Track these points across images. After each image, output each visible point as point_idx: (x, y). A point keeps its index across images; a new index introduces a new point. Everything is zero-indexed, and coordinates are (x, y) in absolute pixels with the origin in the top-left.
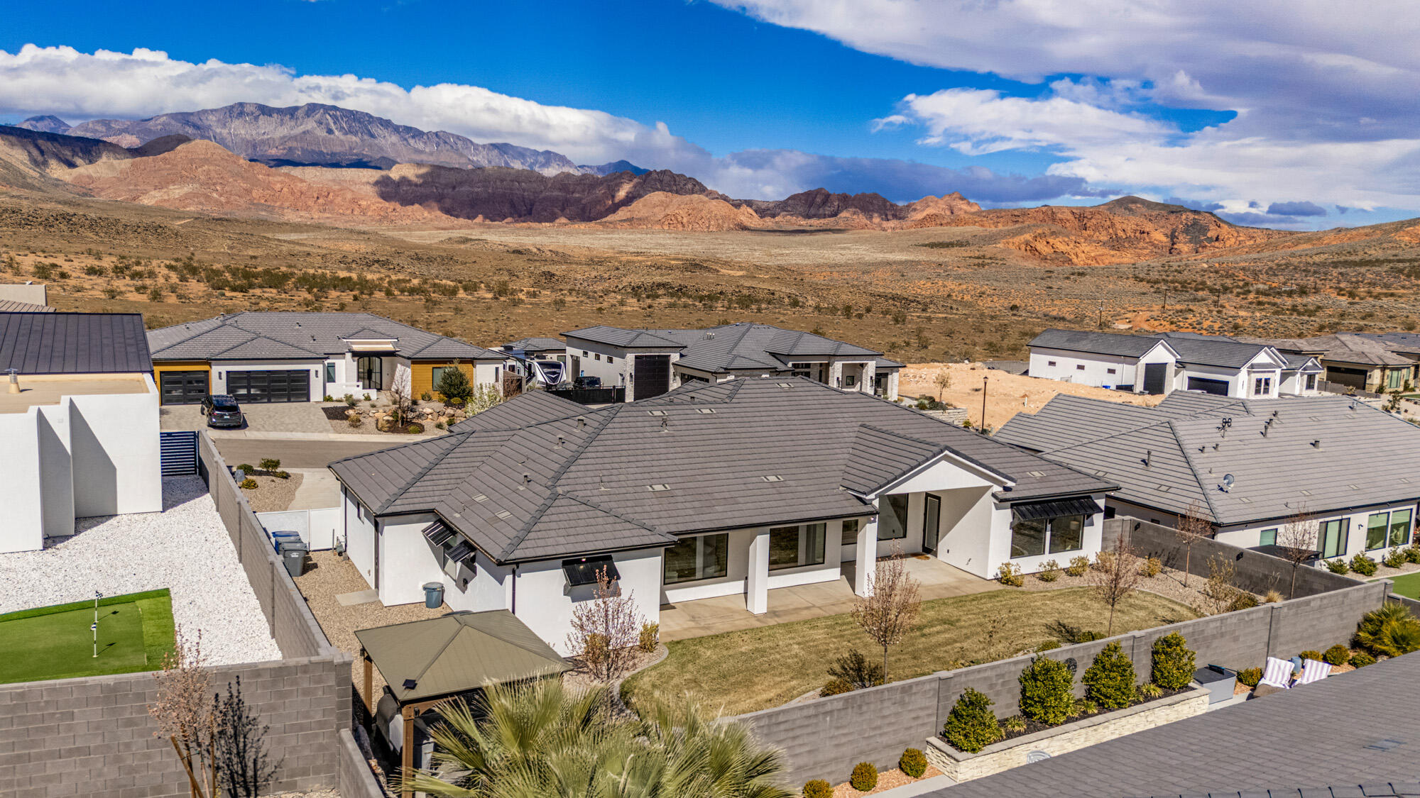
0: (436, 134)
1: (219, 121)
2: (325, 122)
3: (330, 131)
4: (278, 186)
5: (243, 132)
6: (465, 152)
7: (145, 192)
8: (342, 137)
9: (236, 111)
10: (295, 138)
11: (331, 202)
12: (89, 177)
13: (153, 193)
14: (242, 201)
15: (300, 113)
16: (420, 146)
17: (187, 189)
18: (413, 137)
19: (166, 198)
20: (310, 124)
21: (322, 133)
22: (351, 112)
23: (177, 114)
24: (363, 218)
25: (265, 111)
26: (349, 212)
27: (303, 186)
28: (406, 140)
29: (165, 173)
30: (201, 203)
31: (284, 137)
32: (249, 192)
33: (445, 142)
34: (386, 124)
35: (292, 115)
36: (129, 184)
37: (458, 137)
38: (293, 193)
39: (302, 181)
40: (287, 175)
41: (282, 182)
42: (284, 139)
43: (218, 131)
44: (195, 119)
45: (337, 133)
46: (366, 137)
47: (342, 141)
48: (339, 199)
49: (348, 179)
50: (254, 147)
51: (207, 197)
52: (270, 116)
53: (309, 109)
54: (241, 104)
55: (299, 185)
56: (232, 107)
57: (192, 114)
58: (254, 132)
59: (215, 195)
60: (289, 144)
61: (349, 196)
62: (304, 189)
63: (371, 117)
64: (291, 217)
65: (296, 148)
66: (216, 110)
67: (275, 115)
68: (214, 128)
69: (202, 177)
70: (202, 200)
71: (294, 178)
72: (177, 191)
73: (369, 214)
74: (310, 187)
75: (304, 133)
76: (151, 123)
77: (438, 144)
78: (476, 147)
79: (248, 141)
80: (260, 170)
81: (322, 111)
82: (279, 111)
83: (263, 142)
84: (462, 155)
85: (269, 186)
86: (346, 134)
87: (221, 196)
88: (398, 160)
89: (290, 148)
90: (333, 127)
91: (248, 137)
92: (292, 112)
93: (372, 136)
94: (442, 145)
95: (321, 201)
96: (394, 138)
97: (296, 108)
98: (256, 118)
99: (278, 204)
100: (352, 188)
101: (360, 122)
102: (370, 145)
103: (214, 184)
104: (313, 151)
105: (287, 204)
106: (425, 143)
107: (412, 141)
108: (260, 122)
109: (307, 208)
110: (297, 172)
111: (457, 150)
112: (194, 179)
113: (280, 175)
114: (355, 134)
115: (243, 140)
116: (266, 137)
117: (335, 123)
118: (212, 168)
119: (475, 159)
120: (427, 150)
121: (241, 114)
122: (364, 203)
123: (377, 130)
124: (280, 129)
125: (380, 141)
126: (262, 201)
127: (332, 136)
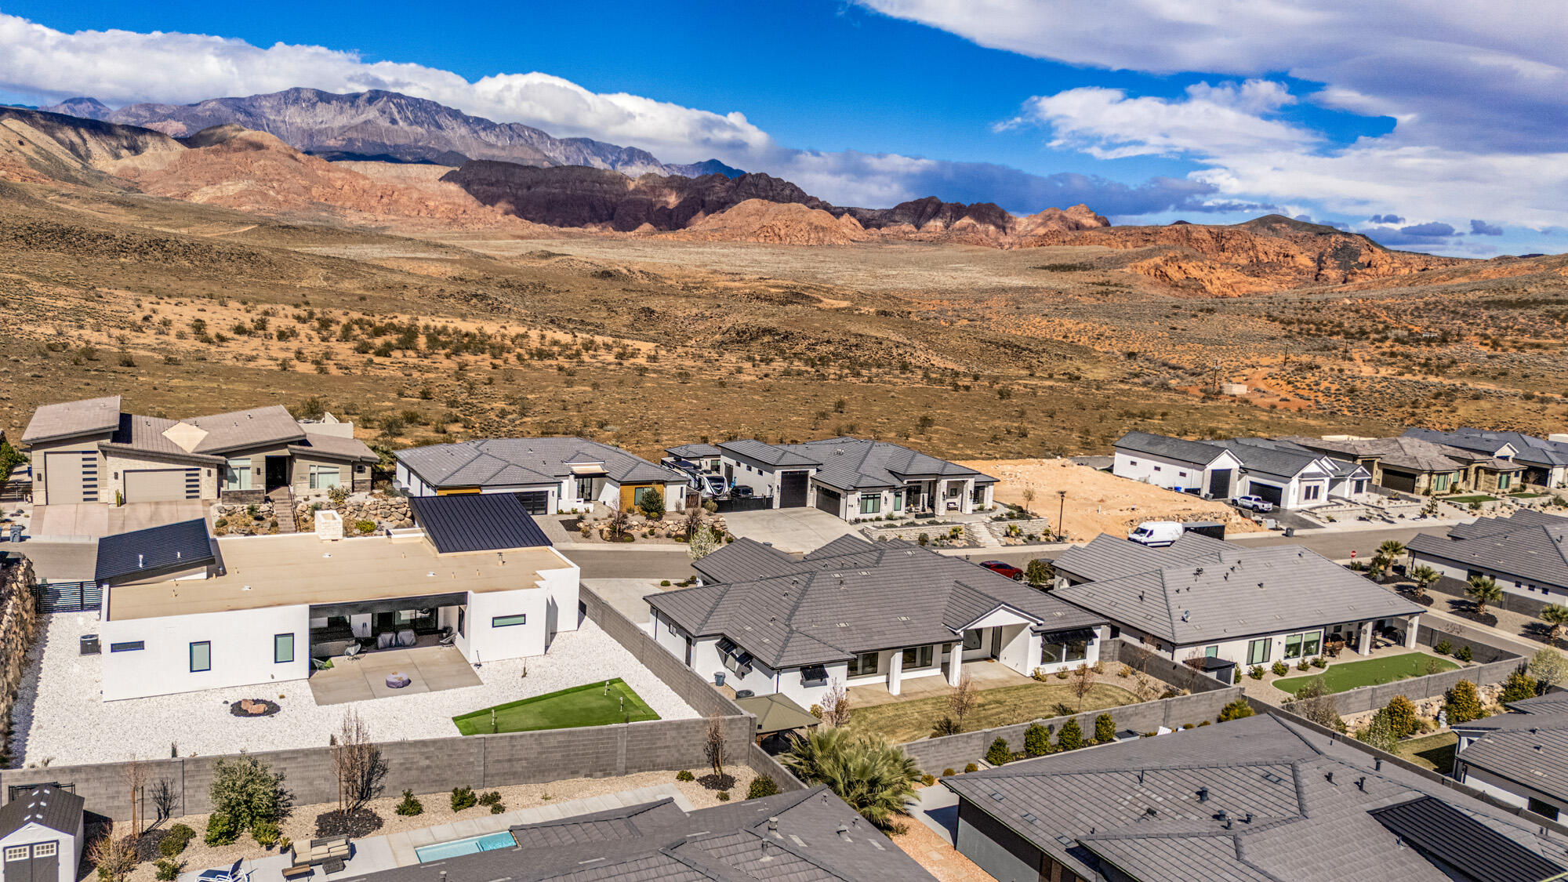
0: (510, 126)
1: (273, 107)
2: (388, 111)
3: (394, 121)
4: (339, 184)
5: (299, 120)
6: (541, 147)
7: (196, 188)
8: (407, 128)
9: (292, 97)
10: (355, 128)
11: (396, 201)
12: (135, 169)
13: (205, 189)
14: (300, 200)
15: (361, 102)
16: (492, 139)
17: (242, 185)
18: (484, 129)
19: (219, 194)
20: (372, 113)
21: (384, 123)
22: (417, 100)
23: (227, 99)
24: (431, 221)
25: (324, 97)
26: (416, 213)
27: (366, 184)
28: (476, 132)
29: (218, 167)
30: (257, 202)
31: (344, 127)
32: (307, 189)
33: (520, 136)
34: (455, 114)
35: (353, 104)
36: (179, 178)
37: (534, 130)
38: (355, 191)
39: (365, 178)
40: (349, 171)
41: (343, 179)
42: (344, 129)
43: (272, 119)
44: (247, 105)
45: (401, 123)
46: (432, 129)
47: (406, 132)
48: (404, 200)
49: (413, 175)
50: (311, 137)
51: (264, 195)
52: (329, 103)
53: (371, 96)
54: (297, 90)
55: (362, 182)
56: (288, 92)
57: (243, 99)
58: (311, 121)
59: (271, 193)
60: (349, 135)
61: (415, 195)
62: (367, 187)
63: (438, 106)
64: (354, 219)
65: (357, 140)
66: (269, 96)
67: (334, 102)
68: (267, 115)
69: (258, 173)
70: (259, 198)
71: (356, 175)
72: (231, 188)
73: (438, 216)
74: (373, 185)
75: (365, 122)
76: (200, 108)
77: (511, 138)
78: (553, 142)
79: (304, 131)
80: (319, 165)
81: (384, 98)
82: (339, 98)
83: (320, 132)
84: (537, 150)
85: (328, 184)
86: (411, 124)
87: (278, 193)
88: (467, 154)
89: (350, 140)
90: (397, 116)
91: (304, 126)
92: (354, 98)
93: (440, 127)
94: (516, 138)
95: (385, 200)
96: (463, 131)
97: (357, 95)
98: (314, 105)
99: (340, 203)
100: (418, 186)
101: (426, 112)
102: (438, 138)
103: (271, 181)
104: (375, 143)
105: (349, 204)
106: (497, 136)
107: (483, 134)
108: (318, 110)
109: (371, 209)
110: (358, 167)
111: (533, 144)
112: (250, 175)
113: (340, 170)
114: (421, 124)
115: (298, 129)
116: (323, 126)
117: (399, 112)
118: (268, 163)
119: (551, 155)
120: (500, 144)
121: (296, 101)
122: (431, 204)
123: (445, 121)
124: (339, 118)
125: (448, 133)
126: (322, 200)
127: (396, 127)
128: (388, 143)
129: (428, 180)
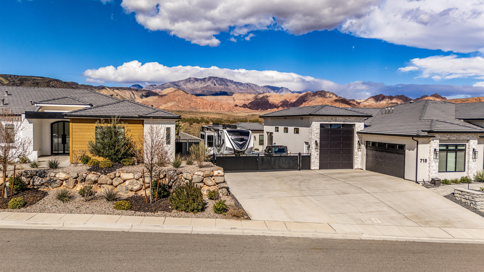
0: (247, 84)
1: (183, 83)
2: (213, 82)
5: (190, 86)
6: (256, 89)
7: (161, 105)
8: (218, 86)
9: (188, 80)
10: (205, 87)
11: (214, 106)
12: (146, 101)
13: (163, 105)
14: (188, 107)
15: (206, 80)
16: (242, 88)
17: (173, 104)
18: (240, 85)
19: (167, 106)
20: (209, 83)
21: (212, 85)
22: (221, 78)
23: (172, 82)
24: (224, 111)
25: (197, 80)
26: (220, 109)
28: (237, 86)
29: (167, 99)
30: (176, 108)
31: (202, 87)
32: (190, 104)
33: (250, 86)
34: (232, 82)
35: (204, 81)
36: (157, 103)
37: (254, 84)
38: (203, 104)
39: (206, 100)
40: (202, 98)
41: (200, 101)
42: (202, 88)
43: (183, 86)
44: (177, 83)
46: (225, 86)
47: (219, 88)
48: (216, 105)
49: (220, 99)
50: (193, 91)
51: (178, 106)
52: (198, 81)
53: (209, 79)
54: (190, 78)
57: (176, 82)
58: (193, 86)
59: (180, 105)
60: (203, 89)
61: (219, 104)
62: (206, 103)
63: (227, 80)
64: (202, 110)
65: (205, 91)
66: (182, 80)
67: (199, 81)
69: (177, 100)
71: (204, 99)
72: (170, 104)
73: (226, 109)
74: (208, 102)
75: (207, 86)
76: (165, 85)
77: (247, 87)
78: (259, 87)
79: (191, 89)
80: (194, 96)
81: (213, 79)
82: (201, 80)
83: (196, 89)
84: (254, 90)
85: (196, 102)
86: (220, 85)
87: (182, 105)
88: (235, 93)
89: (203, 91)
90: (216, 83)
91: (192, 88)
93: (227, 85)
95: (211, 106)
96: (234, 86)
97: (205, 78)
98: (194, 82)
99: (198, 107)
100: (221, 102)
101: (224, 82)
102: (227, 89)
103: (180, 102)
104: (210, 91)
105: (201, 107)
107: (239, 87)
108: (195, 83)
109: (207, 108)
110: (204, 97)
111: (253, 88)
112: (175, 101)
113: (199, 98)
114: (222, 85)
115: (190, 89)
116: (196, 88)
118: (180, 97)
119: (259, 91)
120: (244, 89)
121: (190, 81)
122: (224, 106)
123: (229, 84)
124: (201, 85)
125: (230, 87)
126: (194, 107)
127: (215, 86)
128: (213, 91)
129: (224, 100)
